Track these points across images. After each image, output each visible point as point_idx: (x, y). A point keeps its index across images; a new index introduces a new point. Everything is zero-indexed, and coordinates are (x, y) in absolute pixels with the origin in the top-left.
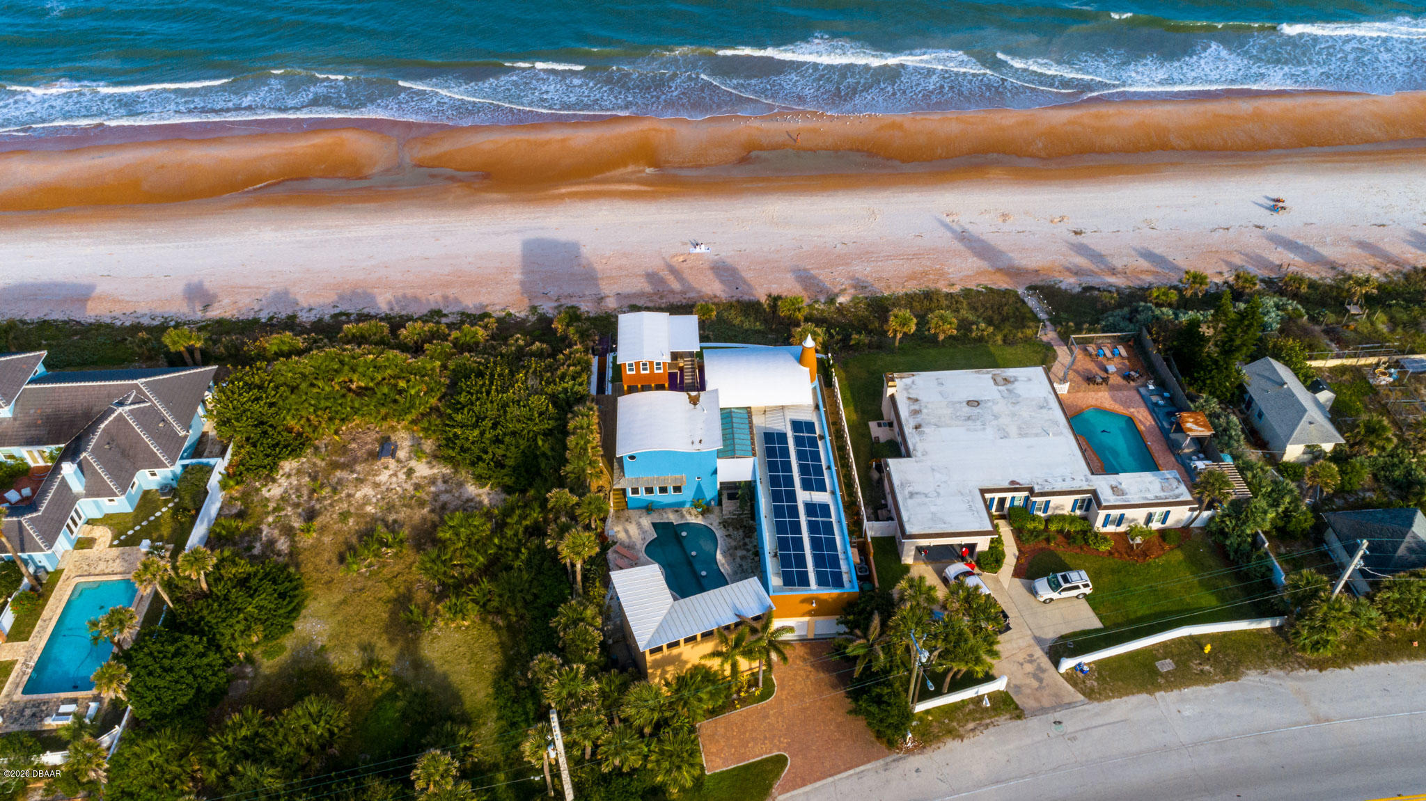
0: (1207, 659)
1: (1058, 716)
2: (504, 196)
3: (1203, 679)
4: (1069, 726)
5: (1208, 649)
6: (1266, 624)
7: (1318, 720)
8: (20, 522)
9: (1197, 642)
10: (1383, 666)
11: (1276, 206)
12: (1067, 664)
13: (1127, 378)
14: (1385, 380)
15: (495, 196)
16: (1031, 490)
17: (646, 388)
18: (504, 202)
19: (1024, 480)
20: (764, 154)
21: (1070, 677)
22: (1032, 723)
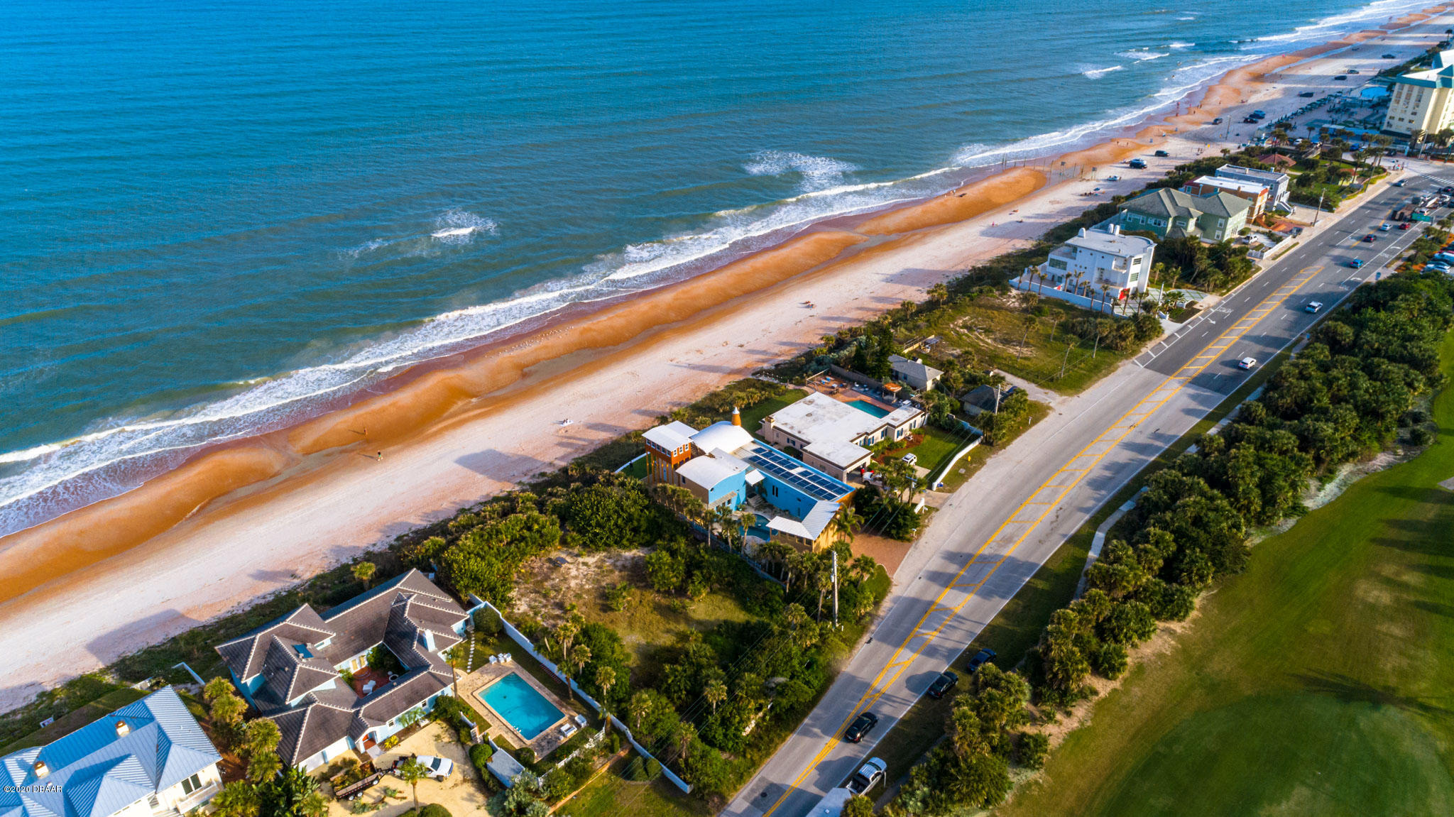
0: (971, 462)
1: (949, 502)
2: (400, 446)
3: (976, 470)
4: (955, 503)
5: (969, 458)
6: (977, 443)
7: (1018, 463)
8: (430, 673)
9: (964, 459)
10: (1019, 439)
11: (809, 305)
12: (935, 484)
13: (843, 387)
14: (928, 350)
15: (392, 448)
16: (867, 433)
17: (687, 460)
18: (402, 450)
19: (862, 431)
20: (532, 368)
21: (938, 490)
22: (944, 509)
